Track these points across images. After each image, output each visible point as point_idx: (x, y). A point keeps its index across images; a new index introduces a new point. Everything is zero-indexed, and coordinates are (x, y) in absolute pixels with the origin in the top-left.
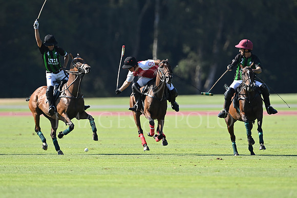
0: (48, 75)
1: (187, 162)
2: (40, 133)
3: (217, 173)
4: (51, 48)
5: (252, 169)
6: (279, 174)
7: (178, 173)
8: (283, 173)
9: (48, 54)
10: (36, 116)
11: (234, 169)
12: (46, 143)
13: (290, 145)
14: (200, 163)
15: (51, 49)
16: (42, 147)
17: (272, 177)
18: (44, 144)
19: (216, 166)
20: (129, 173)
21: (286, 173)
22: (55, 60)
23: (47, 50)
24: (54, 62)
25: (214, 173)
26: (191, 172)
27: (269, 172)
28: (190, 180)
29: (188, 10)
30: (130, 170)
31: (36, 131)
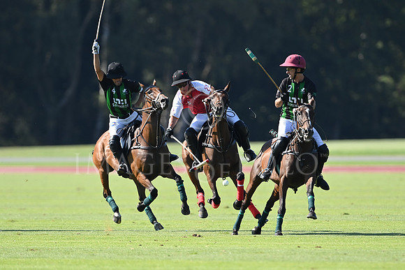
0: (112, 121)
1: (151, 240)
2: (109, 199)
3: (194, 255)
4: (117, 82)
5: (243, 251)
6: (283, 258)
7: (136, 256)
8: (289, 257)
9: (114, 92)
10: (103, 173)
11: (217, 251)
12: (118, 212)
13: (298, 216)
14: (169, 242)
15: (117, 84)
16: (113, 219)
17: (273, 261)
18: (116, 214)
19: (192, 246)
20: (65, 256)
21: (293, 256)
22: (124, 102)
23: (113, 85)
24: (121, 105)
25: (189, 257)
26: (156, 254)
27: (268, 254)
28: (154, 266)
29: (151, 20)
30: (67, 252)
31: (105, 196)
